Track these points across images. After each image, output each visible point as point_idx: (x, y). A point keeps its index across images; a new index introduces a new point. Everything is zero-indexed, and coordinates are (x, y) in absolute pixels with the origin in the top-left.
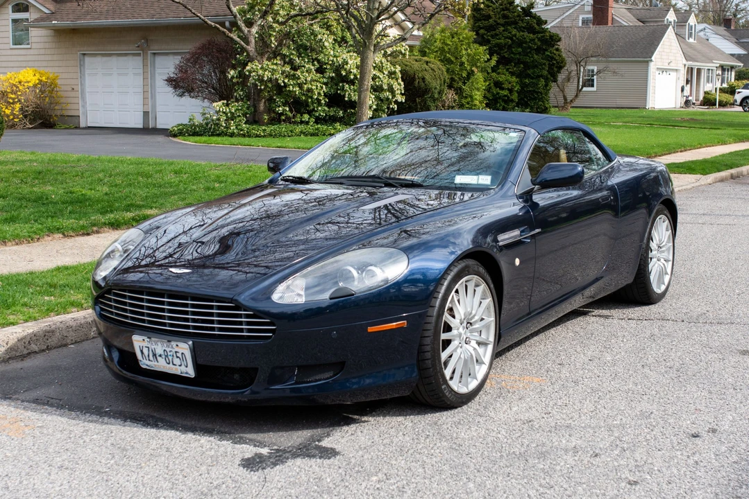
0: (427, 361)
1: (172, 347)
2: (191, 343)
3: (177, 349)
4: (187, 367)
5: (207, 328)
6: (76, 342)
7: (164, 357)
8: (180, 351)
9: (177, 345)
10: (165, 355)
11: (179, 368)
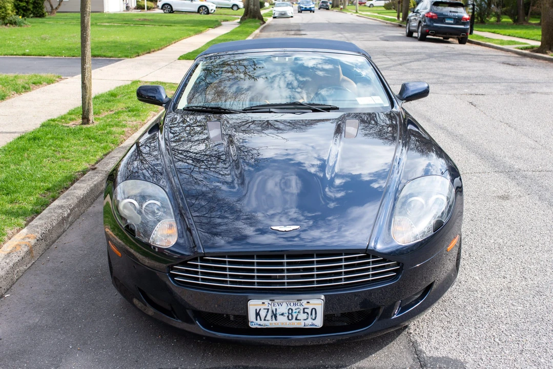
1: (301, 305)
2: (323, 297)
3: (306, 306)
4: (314, 319)
6: (8, 290)
7: (286, 315)
8: (310, 307)
9: (308, 302)
10: (289, 313)
11: (303, 322)
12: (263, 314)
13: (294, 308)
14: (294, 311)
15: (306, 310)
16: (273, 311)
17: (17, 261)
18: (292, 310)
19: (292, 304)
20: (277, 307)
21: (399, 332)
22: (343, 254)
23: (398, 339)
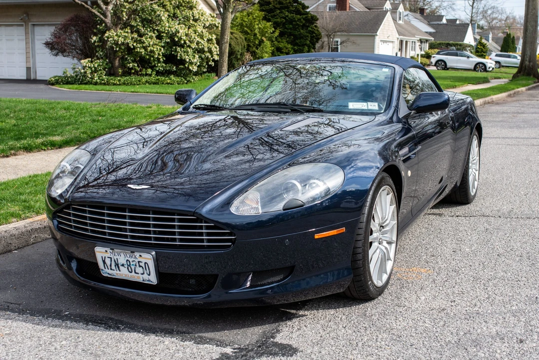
0: (358, 262)
1: (135, 257)
2: (154, 253)
3: (140, 259)
4: (149, 275)
5: (168, 240)
6: (19, 248)
7: (126, 266)
8: (144, 261)
9: (141, 256)
10: (128, 265)
11: (141, 276)
12: (108, 261)
13: (131, 260)
14: (132, 263)
15: (141, 264)
16: (115, 261)
17: (38, 227)
18: (129, 262)
19: (128, 255)
20: (117, 257)
22: (176, 214)
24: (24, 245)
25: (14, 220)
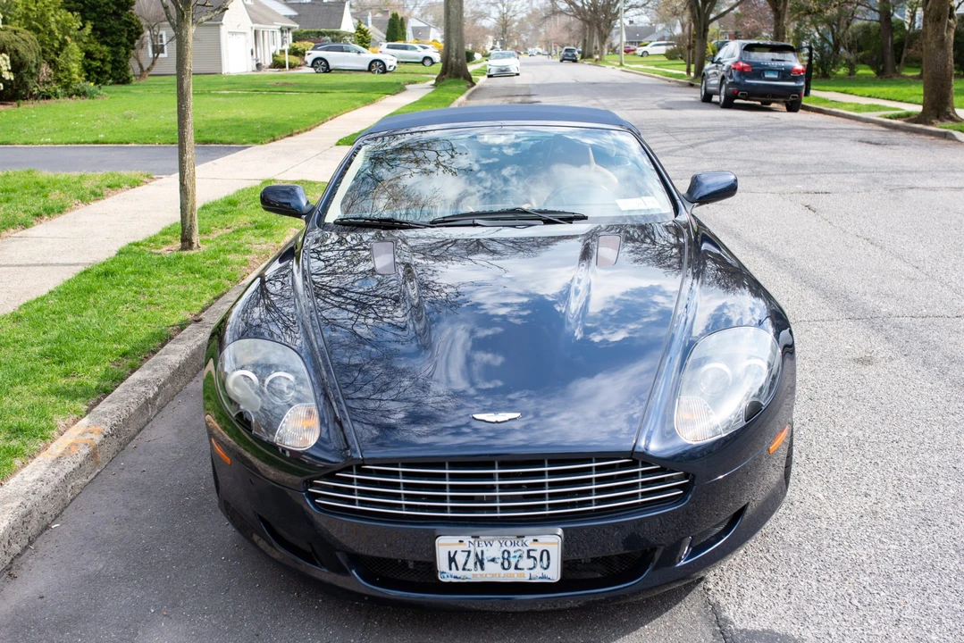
1: (524, 544)
2: (560, 531)
3: (533, 546)
4: (546, 568)
6: (57, 516)
7: (499, 560)
8: (540, 548)
9: (536, 540)
10: (504, 558)
11: (527, 572)
14: (512, 554)
15: (532, 554)
16: (477, 555)
18: (509, 553)
19: (509, 543)
20: (484, 548)
21: (689, 589)
22: (594, 460)
23: (687, 599)
24: (60, 507)
25: (17, 462)
